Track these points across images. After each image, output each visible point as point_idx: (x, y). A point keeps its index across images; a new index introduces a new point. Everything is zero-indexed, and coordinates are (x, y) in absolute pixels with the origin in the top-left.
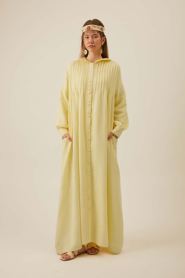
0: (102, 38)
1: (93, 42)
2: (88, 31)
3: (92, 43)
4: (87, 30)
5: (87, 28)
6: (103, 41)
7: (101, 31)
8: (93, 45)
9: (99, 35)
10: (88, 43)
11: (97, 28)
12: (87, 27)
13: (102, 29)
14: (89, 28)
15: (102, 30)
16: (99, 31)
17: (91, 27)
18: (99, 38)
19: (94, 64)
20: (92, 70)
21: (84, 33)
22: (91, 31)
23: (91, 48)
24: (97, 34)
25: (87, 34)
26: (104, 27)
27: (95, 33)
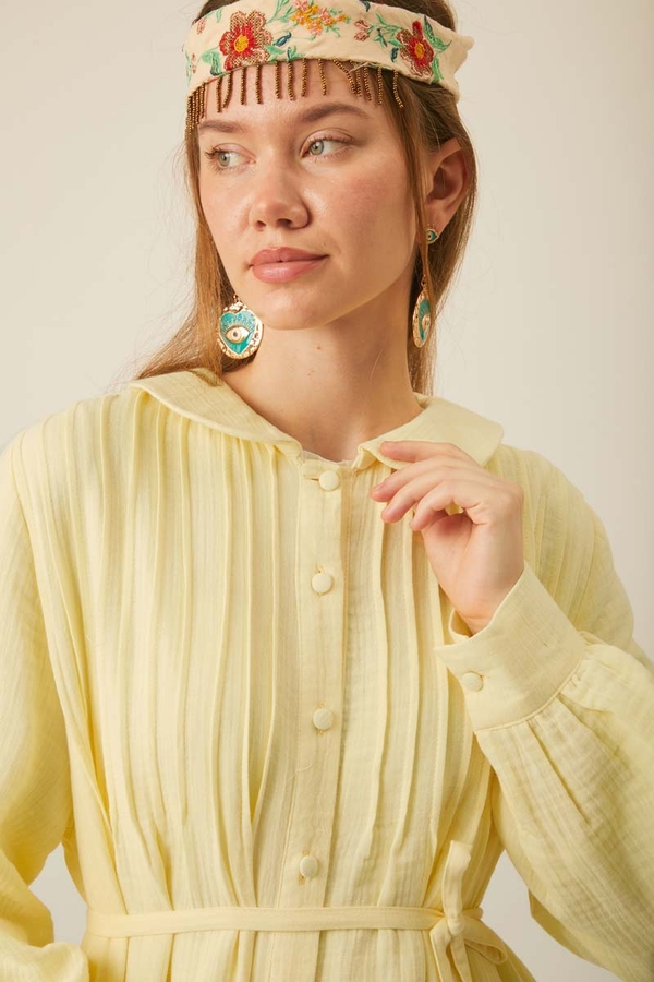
0: (422, 153)
1: (296, 212)
2: (230, 68)
3: (285, 224)
4: (223, 59)
5: (227, 44)
6: (434, 196)
7: (403, 66)
8: (302, 241)
9: (375, 115)
10: (244, 224)
11: (349, 30)
12: (226, 26)
13: (414, 45)
14: (242, 42)
15: (424, 61)
16: (372, 70)
17: (275, 29)
18: (381, 157)
19: (345, 479)
20: (333, 569)
21: (196, 104)
22: (269, 74)
23: (277, 283)
24: (345, 109)
25: (228, 116)
26: (447, 22)
27: (316, 100)
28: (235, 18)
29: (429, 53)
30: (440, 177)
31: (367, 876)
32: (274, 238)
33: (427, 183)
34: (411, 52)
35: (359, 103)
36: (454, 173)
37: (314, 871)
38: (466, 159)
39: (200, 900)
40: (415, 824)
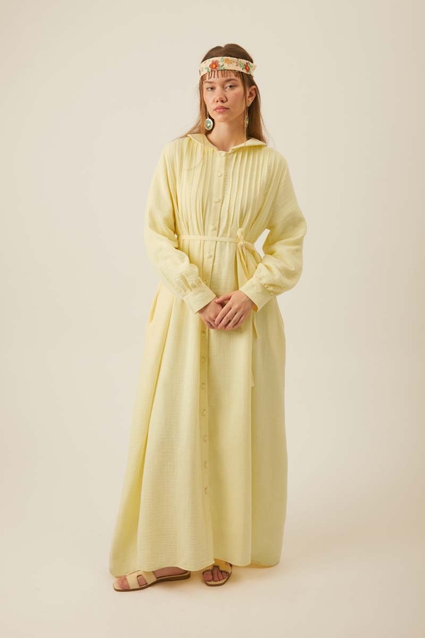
0: (247, 88)
1: (225, 99)
2: (212, 71)
3: (222, 101)
4: (210, 69)
5: (211, 66)
6: (249, 97)
7: (245, 71)
8: (225, 105)
9: (239, 81)
10: (214, 101)
11: (235, 64)
12: (211, 63)
13: (246, 67)
14: (214, 66)
15: (248, 70)
16: (239, 72)
17: (221, 64)
18: (240, 89)
19: (226, 155)
20: (223, 172)
21: (203, 78)
22: (220, 72)
23: (220, 113)
24: (234, 80)
25: (210, 80)
26: (252, 62)
27: (229, 78)
28: (213, 61)
29: (249, 69)
30: (250, 93)
31: (225, 231)
32: (220, 104)
33: (248, 94)
34: (246, 68)
35: (237, 78)
36: (253, 92)
37: (215, 229)
38: (256, 90)
39: (194, 234)
40: (234, 220)
